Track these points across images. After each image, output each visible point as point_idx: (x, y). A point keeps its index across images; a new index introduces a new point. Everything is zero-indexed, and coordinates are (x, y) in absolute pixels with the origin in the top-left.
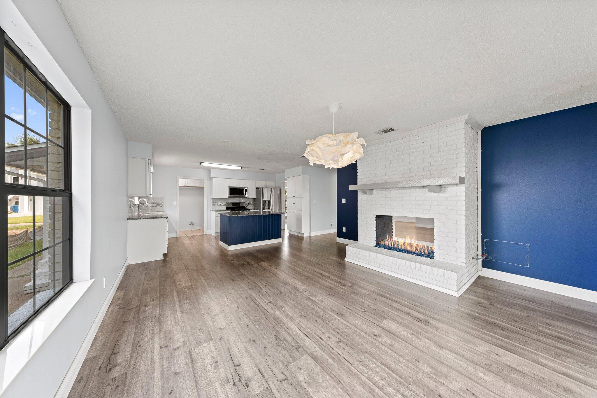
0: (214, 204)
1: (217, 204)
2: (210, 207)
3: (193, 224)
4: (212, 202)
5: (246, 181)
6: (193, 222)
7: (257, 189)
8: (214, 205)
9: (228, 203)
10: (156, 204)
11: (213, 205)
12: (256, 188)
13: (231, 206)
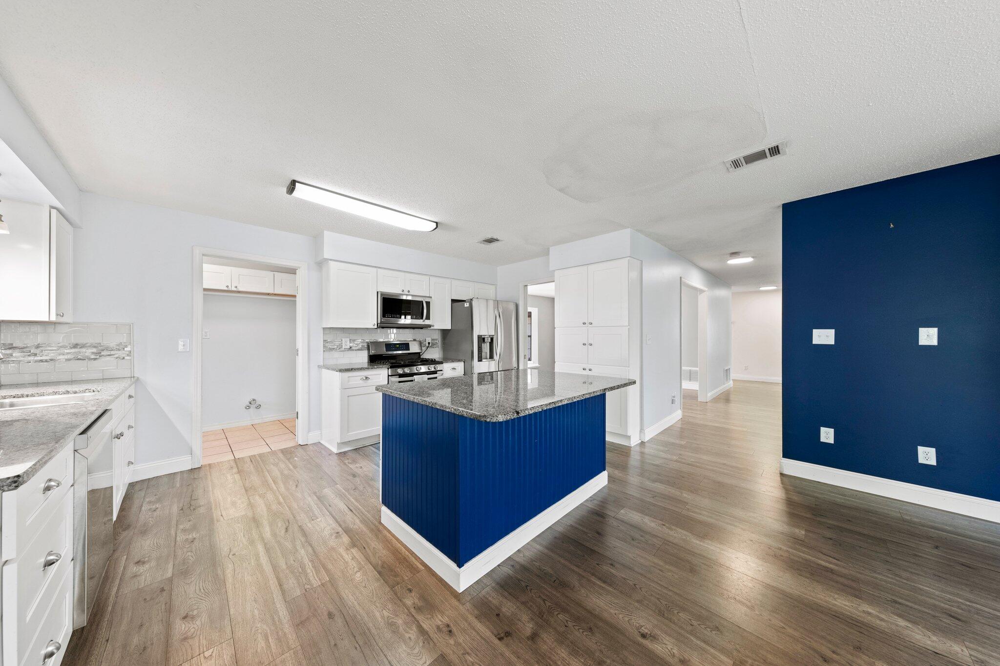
0: (329, 346)
1: (340, 346)
2: (319, 356)
3: (259, 407)
4: (325, 341)
5: (428, 277)
6: (259, 401)
7: (456, 304)
8: (331, 349)
9: (376, 344)
10: (94, 350)
11: (327, 349)
12: (453, 301)
13: (383, 351)
